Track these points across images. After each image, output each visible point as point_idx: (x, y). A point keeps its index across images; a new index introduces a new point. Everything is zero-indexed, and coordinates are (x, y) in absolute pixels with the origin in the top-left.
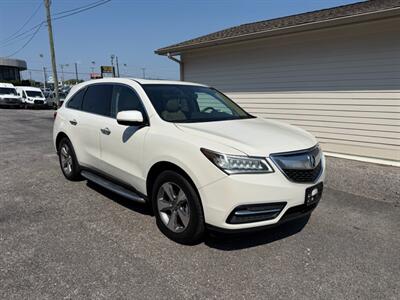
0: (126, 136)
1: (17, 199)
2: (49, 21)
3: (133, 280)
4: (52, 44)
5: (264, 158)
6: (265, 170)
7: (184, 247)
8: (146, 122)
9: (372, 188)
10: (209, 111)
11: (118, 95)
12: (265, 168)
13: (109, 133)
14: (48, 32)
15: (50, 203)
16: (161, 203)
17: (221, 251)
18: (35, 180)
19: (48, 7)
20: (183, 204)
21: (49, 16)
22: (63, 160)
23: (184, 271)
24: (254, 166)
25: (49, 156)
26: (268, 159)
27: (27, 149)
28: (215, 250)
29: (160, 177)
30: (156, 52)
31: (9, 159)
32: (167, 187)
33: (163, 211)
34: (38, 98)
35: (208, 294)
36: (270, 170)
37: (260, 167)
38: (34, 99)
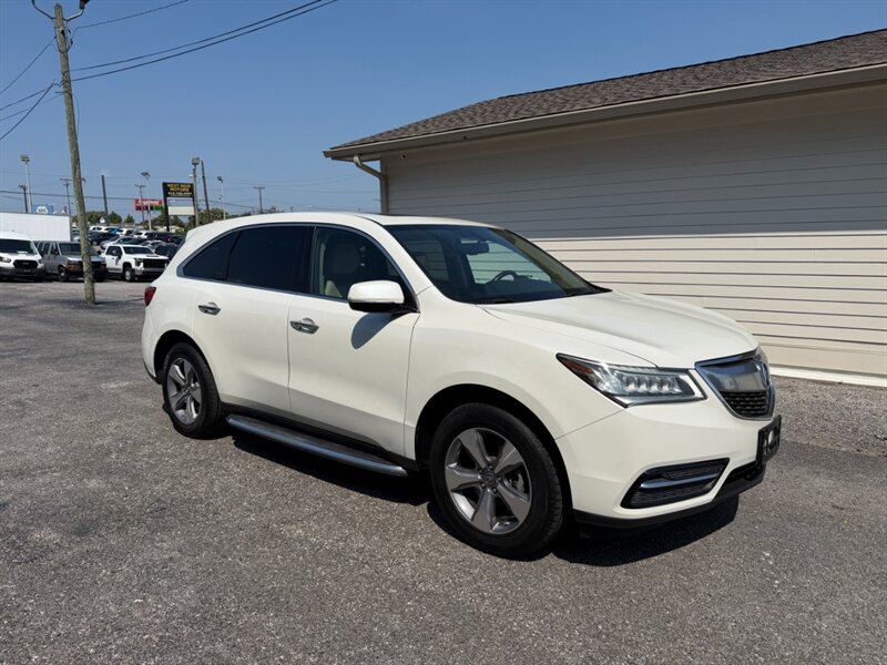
0: (361, 336)
1: (93, 484)
2: (67, 82)
3: (446, 637)
4: (73, 134)
5: (686, 371)
6: (686, 395)
7: (514, 564)
8: (410, 304)
9: (824, 429)
10: (510, 278)
11: (323, 248)
12: (687, 391)
13: (313, 329)
14: (65, 108)
15: (172, 489)
16: (454, 473)
17: (597, 569)
18: (109, 439)
19: (64, 53)
20: (512, 474)
21: (66, 73)
22: (173, 392)
23: (540, 612)
24: (666, 389)
25: (113, 386)
26: (694, 373)
27: (51, 372)
28: (583, 567)
29: (451, 418)
30: (327, 154)
31: (23, 397)
32: (471, 439)
33: (457, 491)
34: (22, 256)
35: (613, 654)
36: (698, 394)
37: (677, 390)
38: (14, 258)
